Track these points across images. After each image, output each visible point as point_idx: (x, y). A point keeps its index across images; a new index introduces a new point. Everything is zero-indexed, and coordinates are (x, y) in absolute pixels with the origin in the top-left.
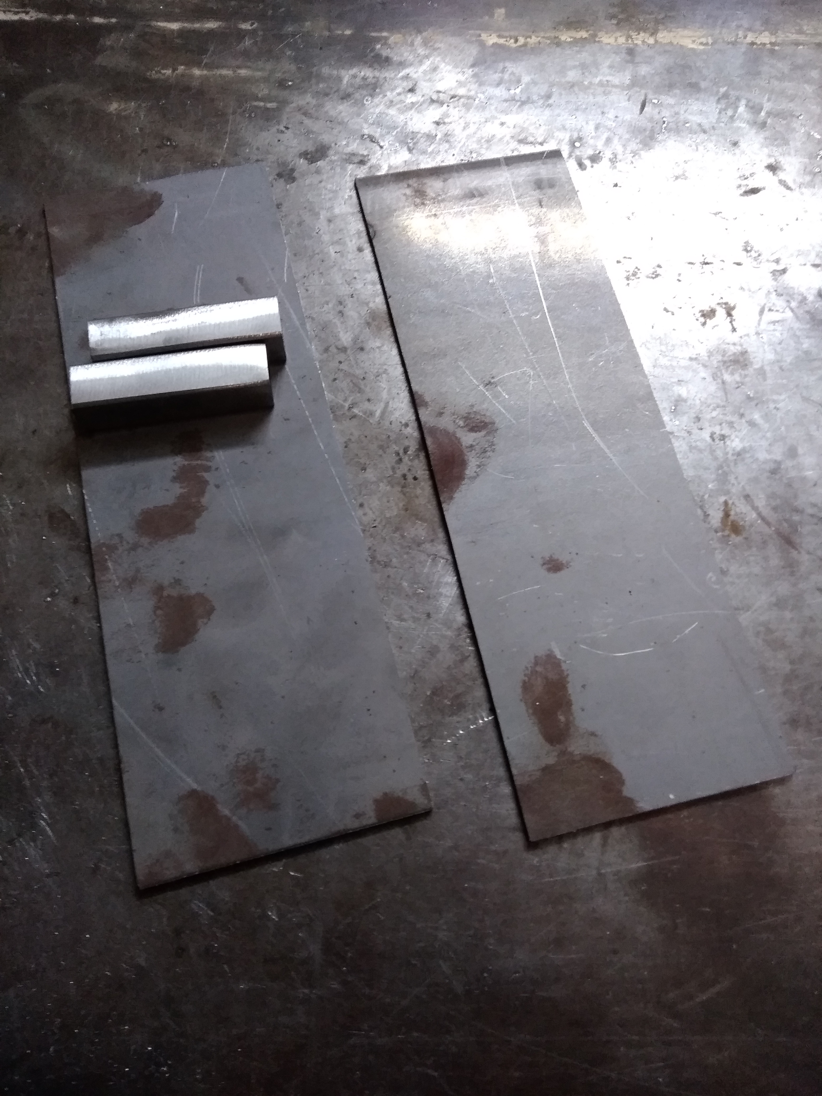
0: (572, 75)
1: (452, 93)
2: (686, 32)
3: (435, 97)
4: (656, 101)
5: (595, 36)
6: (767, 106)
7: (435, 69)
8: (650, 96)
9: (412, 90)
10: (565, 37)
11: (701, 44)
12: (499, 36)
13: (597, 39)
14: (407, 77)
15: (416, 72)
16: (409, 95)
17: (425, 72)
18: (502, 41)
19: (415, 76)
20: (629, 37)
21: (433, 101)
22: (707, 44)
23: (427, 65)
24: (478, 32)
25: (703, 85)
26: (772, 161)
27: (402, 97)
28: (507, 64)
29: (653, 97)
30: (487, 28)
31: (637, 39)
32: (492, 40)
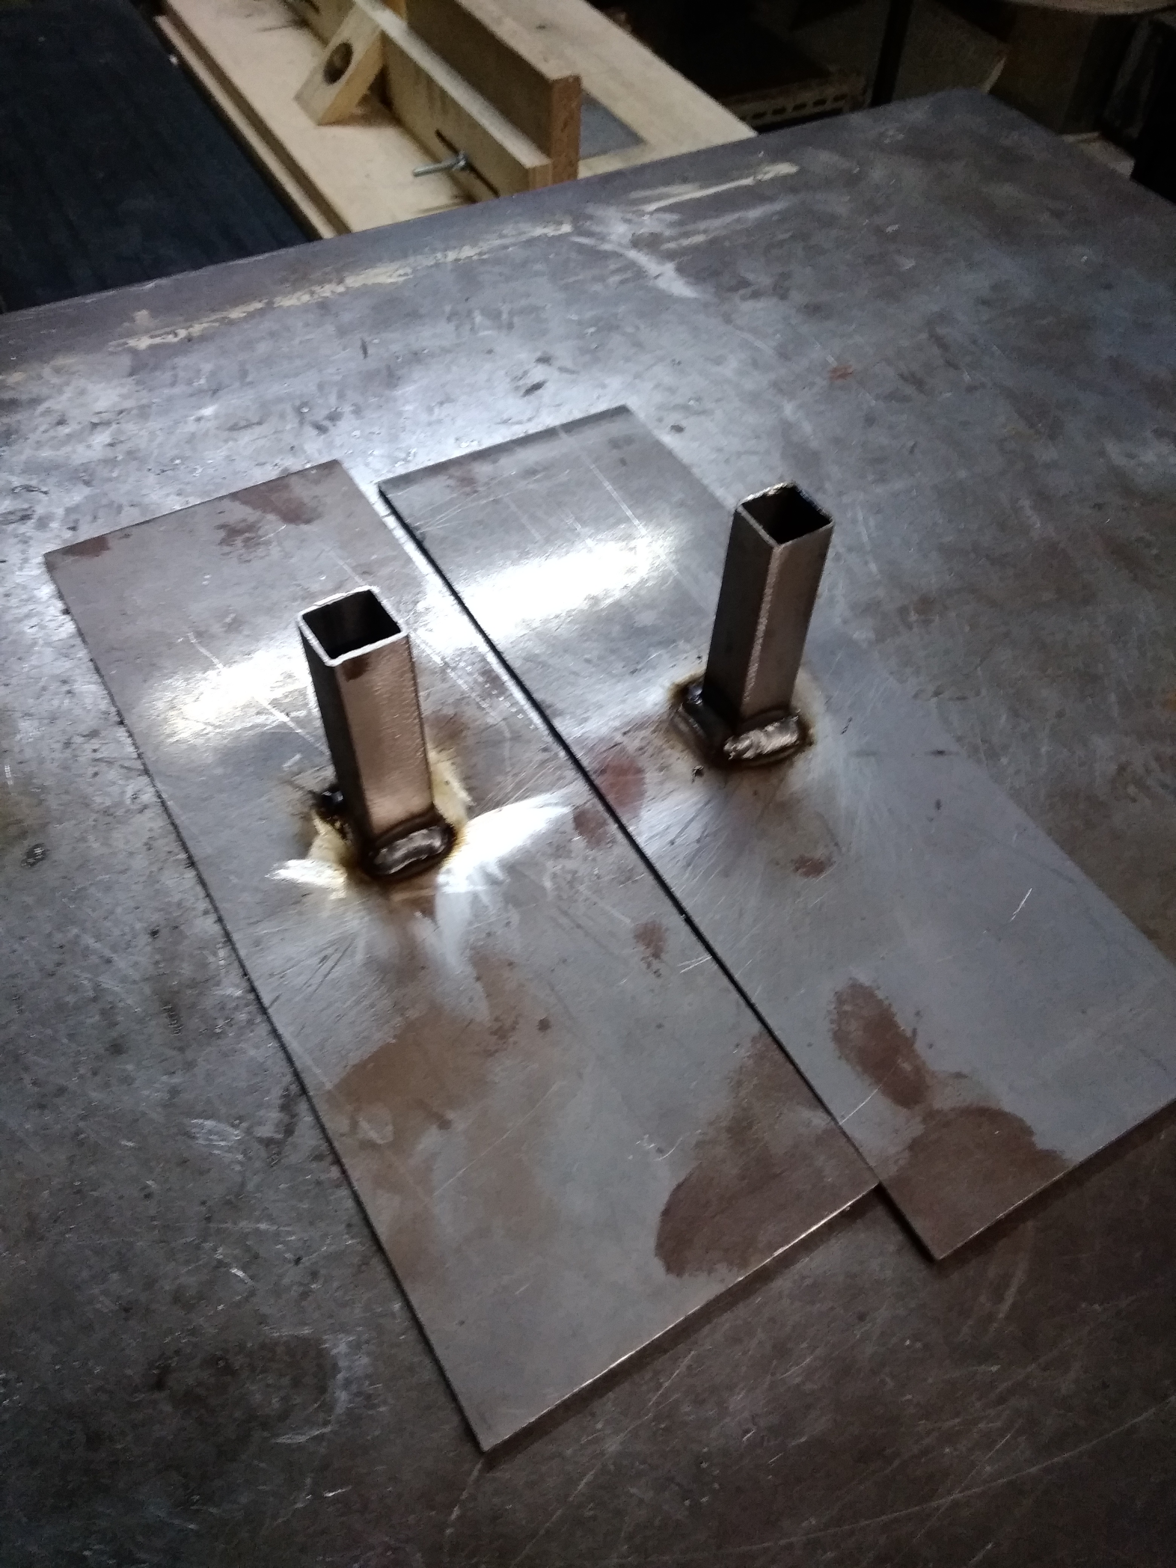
0: (263, 348)
1: (118, 409)
2: (376, 271)
3: (95, 420)
4: (376, 341)
5: (270, 304)
6: (505, 309)
7: (82, 392)
8: (367, 339)
9: (61, 422)
10: (236, 314)
11: (400, 275)
12: (152, 337)
13: (275, 306)
14: (48, 412)
15: (58, 403)
16: (60, 428)
17: (70, 399)
18: (158, 340)
19: (58, 407)
20: (312, 293)
21: (94, 425)
22: (406, 274)
23: (69, 392)
24: (122, 341)
25: (423, 311)
26: (538, 354)
27: (52, 433)
28: (176, 360)
29: (370, 338)
30: (131, 334)
31: (324, 292)
32: (143, 343)
